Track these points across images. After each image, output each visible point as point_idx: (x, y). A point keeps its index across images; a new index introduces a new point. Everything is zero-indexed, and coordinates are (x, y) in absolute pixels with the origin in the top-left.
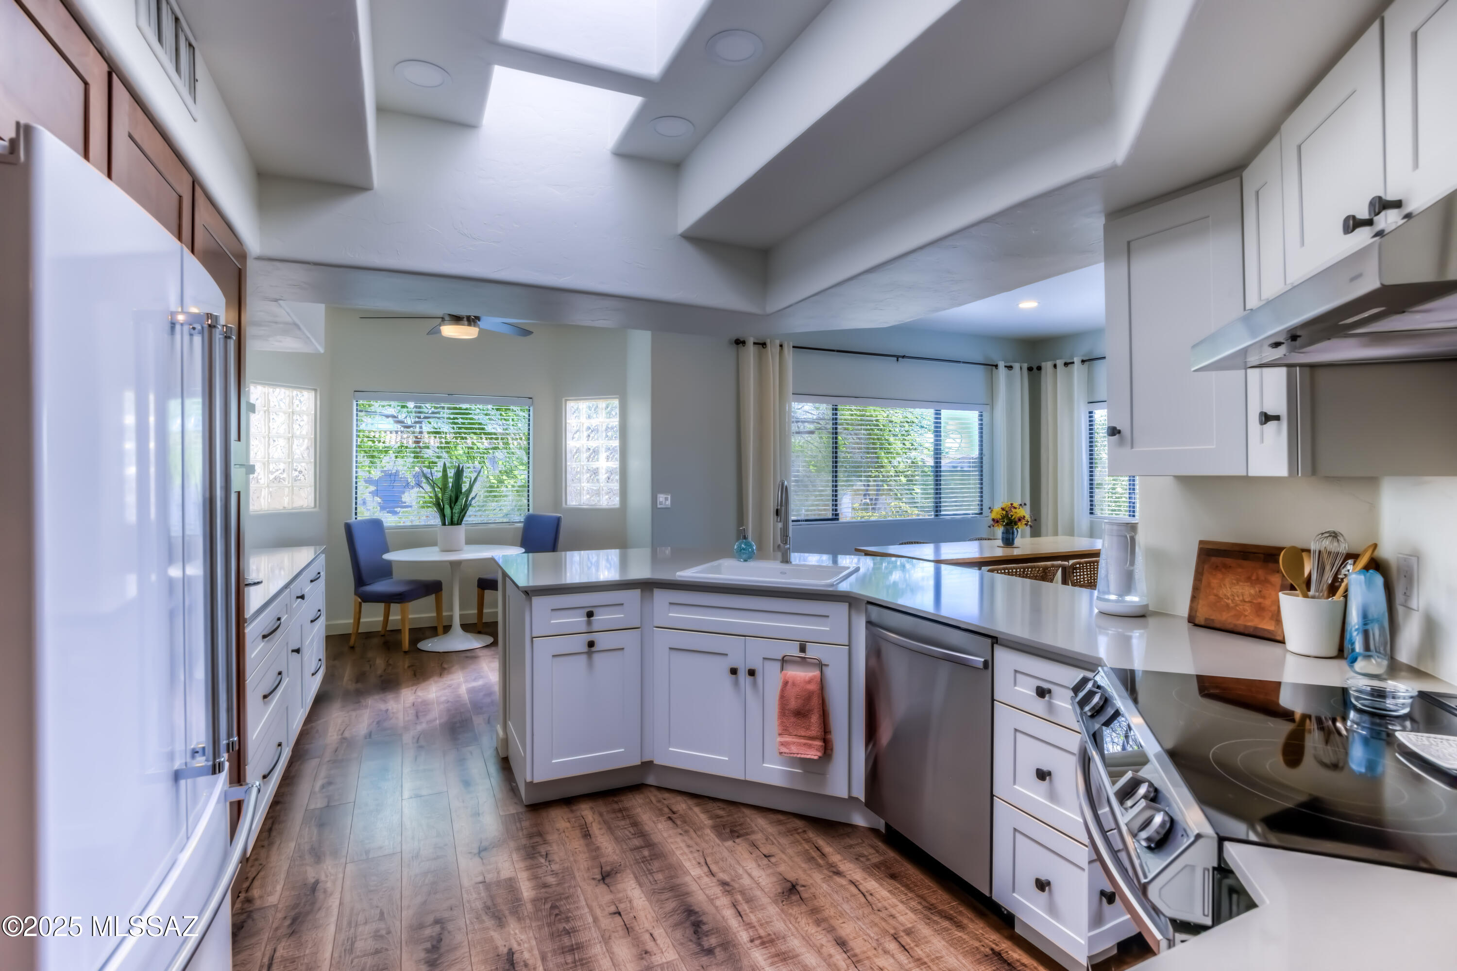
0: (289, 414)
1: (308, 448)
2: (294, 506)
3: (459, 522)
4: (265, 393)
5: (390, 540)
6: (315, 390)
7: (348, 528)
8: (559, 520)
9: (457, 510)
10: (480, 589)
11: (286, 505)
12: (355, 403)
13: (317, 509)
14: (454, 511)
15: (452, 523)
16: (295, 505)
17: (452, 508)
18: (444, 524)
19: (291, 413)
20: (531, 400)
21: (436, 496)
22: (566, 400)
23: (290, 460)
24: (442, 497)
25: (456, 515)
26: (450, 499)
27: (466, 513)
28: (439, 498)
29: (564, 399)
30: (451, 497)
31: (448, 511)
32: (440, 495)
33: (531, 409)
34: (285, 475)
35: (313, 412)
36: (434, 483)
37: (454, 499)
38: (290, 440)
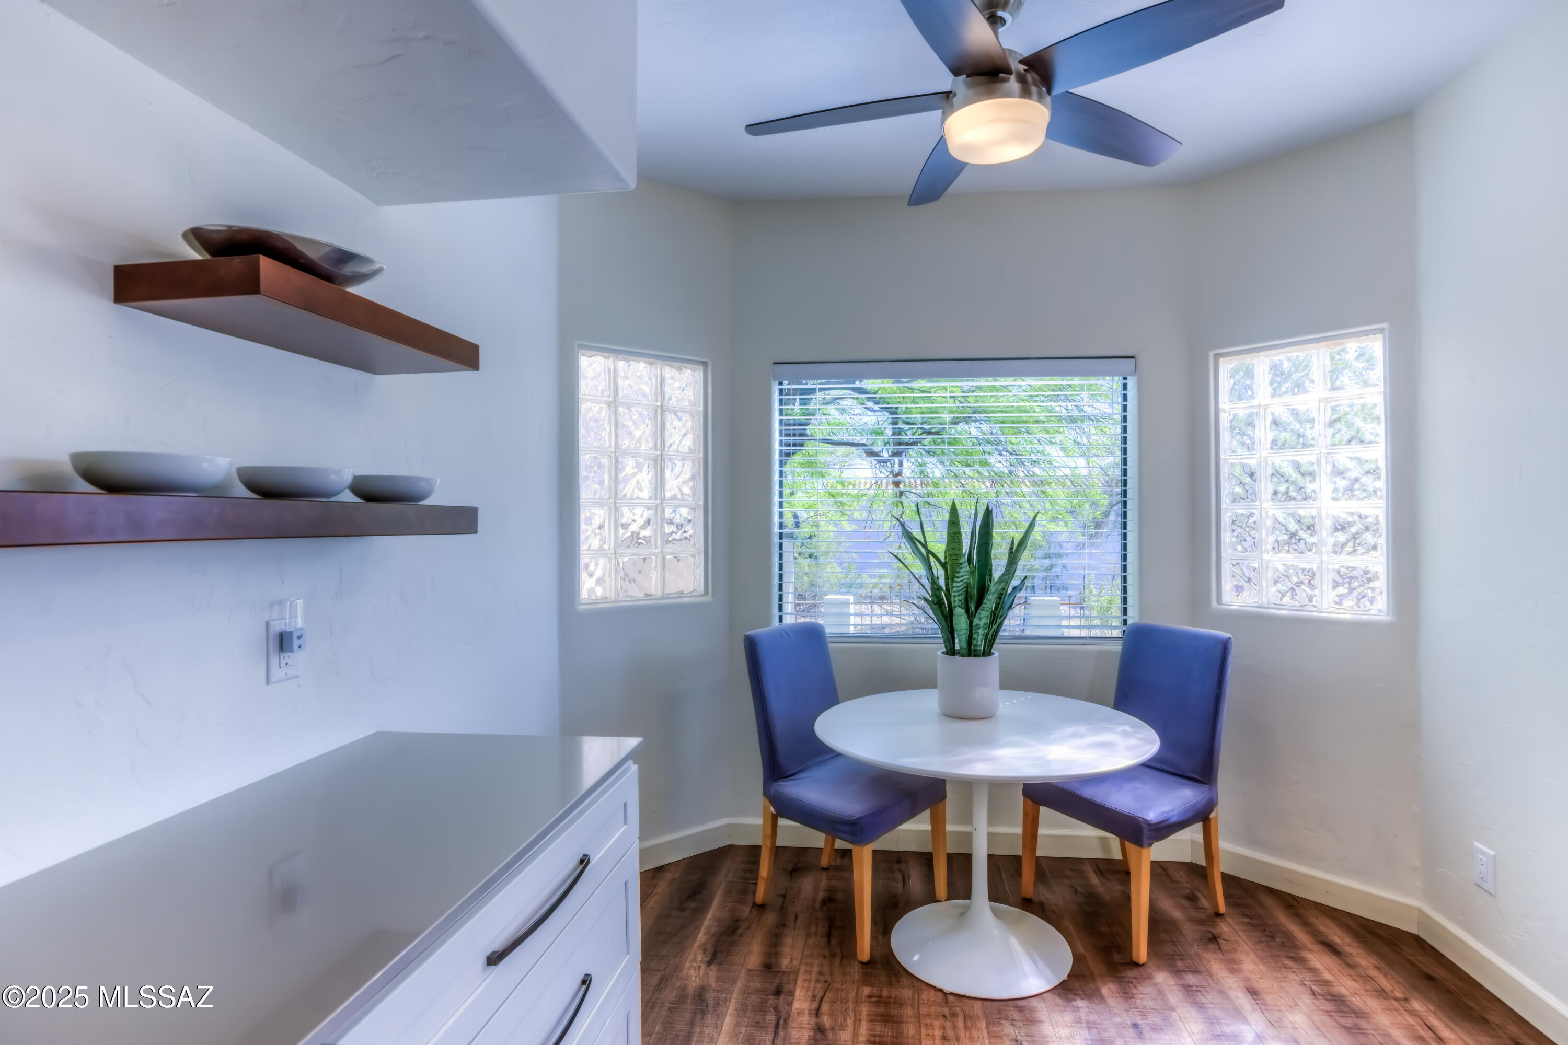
0: (656, 411)
1: (693, 478)
2: (667, 591)
3: (987, 653)
4: (609, 369)
5: (839, 667)
6: (705, 364)
7: (752, 647)
8: (1225, 646)
9: (982, 618)
10: (1030, 802)
11: (653, 591)
12: (776, 388)
13: (709, 598)
14: (976, 621)
15: (971, 652)
16: (670, 589)
17: (970, 615)
18: (951, 651)
19: (659, 410)
20: (1132, 361)
21: (934, 581)
22: (1217, 356)
23: (658, 502)
24: (947, 585)
25: (981, 631)
26: (967, 592)
27: (1001, 624)
28: (940, 589)
29: (1212, 354)
30: (968, 587)
31: (961, 620)
32: (942, 582)
33: (1131, 382)
34: (647, 532)
35: (701, 409)
36: (929, 552)
37: (975, 592)
38: (659, 462)
